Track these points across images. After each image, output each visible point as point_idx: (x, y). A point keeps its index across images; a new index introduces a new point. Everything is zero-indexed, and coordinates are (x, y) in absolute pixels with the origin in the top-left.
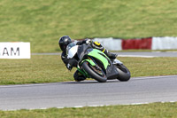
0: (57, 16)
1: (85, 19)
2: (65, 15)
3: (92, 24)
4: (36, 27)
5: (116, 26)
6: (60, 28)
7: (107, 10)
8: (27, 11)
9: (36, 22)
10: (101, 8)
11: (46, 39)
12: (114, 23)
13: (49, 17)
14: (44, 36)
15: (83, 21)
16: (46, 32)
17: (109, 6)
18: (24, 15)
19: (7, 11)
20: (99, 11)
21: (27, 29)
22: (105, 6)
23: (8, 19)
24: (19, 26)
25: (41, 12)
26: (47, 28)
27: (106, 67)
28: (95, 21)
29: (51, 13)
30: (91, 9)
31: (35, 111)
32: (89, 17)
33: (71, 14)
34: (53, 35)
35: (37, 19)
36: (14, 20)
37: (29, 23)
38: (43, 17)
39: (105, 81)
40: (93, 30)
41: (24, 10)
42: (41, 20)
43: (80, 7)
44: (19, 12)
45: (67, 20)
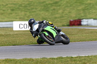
0: (63, 7)
1: (78, 9)
2: (67, 6)
3: (82, 12)
4: (51, 13)
5: (95, 13)
6: (65, 13)
7: (90, 4)
8: (47, 4)
9: (52, 10)
10: (87, 3)
11: (57, 19)
12: (94, 11)
13: (58, 8)
14: (56, 18)
15: (77, 10)
16: (57, 16)
17: (91, 2)
18: (45, 6)
19: (36, 4)
20: (86, 4)
21: (47, 14)
22: (89, 2)
23: (36, 9)
24: (42, 12)
25: (54, 5)
26: (57, 13)
27: (55, 36)
28: (84, 10)
29: (60, 5)
30: (81, 3)
31: (50, 58)
32: (80, 8)
33: (71, 6)
34: (61, 17)
35: (52, 8)
36: (39, 9)
37: (47, 11)
38: (55, 7)
39: (53, 45)
40: (83, 15)
41: (45, 3)
42: (54, 9)
43: (76, 2)
44: (42, 5)
45: (69, 10)
